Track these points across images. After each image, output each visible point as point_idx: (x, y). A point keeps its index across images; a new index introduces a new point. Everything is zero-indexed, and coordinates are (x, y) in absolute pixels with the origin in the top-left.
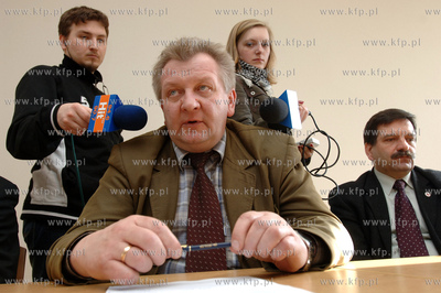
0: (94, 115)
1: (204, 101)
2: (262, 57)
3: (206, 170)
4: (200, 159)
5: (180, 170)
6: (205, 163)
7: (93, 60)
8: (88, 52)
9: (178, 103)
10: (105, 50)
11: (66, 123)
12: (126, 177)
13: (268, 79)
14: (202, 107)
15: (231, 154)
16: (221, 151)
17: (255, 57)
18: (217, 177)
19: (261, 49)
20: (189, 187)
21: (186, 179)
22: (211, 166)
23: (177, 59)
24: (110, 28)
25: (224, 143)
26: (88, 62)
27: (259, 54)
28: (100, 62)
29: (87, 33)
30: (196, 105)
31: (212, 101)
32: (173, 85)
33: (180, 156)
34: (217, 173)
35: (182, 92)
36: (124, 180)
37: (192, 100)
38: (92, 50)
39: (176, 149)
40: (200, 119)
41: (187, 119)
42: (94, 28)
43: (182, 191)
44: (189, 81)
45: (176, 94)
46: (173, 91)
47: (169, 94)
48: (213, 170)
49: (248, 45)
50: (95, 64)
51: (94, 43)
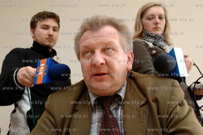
0: (37, 72)
1: (108, 58)
2: (159, 26)
3: (112, 108)
4: (106, 101)
5: (92, 110)
6: (111, 104)
7: (50, 42)
8: (47, 37)
9: (90, 60)
10: (58, 36)
11: (21, 79)
12: (53, 117)
13: (165, 41)
14: (107, 63)
15: (130, 96)
16: (122, 94)
17: (154, 26)
18: (119, 113)
19: (158, 20)
20: (99, 122)
21: (97, 116)
22: (115, 106)
23: (90, 30)
24: (60, 23)
25: (124, 88)
26: (47, 43)
27: (157, 24)
28: (55, 43)
29: (47, 26)
30: (102, 61)
31: (114, 58)
32: (86, 47)
33: (93, 99)
34: (119, 111)
35: (93, 52)
36: (52, 119)
37: (100, 58)
38: (49, 35)
39: (90, 94)
40: (106, 72)
41: (95, 72)
42: (51, 23)
43: (93, 125)
44: (98, 44)
45: (90, 54)
46: (87, 52)
47: (84, 54)
48: (117, 109)
49: (149, 19)
50: (51, 44)
51: (51, 31)
